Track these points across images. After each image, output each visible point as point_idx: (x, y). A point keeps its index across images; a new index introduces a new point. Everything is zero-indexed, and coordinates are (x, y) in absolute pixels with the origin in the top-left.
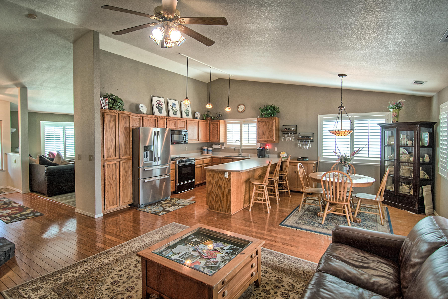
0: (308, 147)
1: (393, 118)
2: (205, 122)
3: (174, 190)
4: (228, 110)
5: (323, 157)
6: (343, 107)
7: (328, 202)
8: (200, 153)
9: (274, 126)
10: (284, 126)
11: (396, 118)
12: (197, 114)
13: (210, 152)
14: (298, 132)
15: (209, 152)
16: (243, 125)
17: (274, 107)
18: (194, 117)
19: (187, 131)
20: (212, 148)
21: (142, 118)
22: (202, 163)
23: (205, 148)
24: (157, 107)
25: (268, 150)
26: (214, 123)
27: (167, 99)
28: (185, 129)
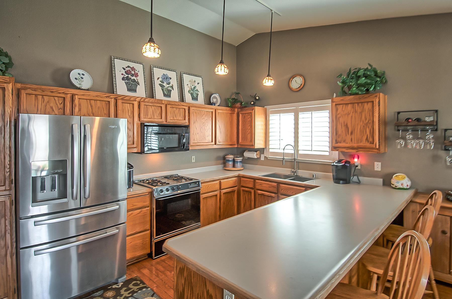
2: (230, 112)
3: (149, 251)
4: (268, 83)
8: (221, 166)
9: (376, 115)
10: (399, 113)
12: (215, 98)
13: (239, 165)
14: (442, 126)
15: (236, 165)
16: (301, 115)
17: (375, 71)
18: (209, 103)
19: (187, 127)
20: (242, 158)
21: (73, 96)
22: (219, 189)
23: (231, 157)
24: (123, 79)
25: (357, 166)
26: (246, 113)
27: (151, 66)
28: (186, 122)
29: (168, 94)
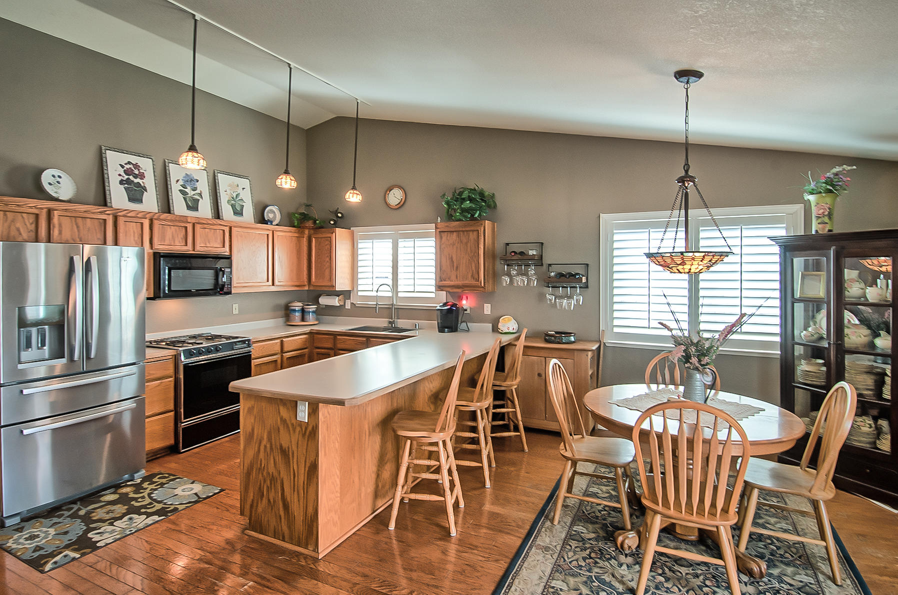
0: (573, 302)
1: (819, 221)
2: (296, 235)
3: (171, 442)
4: (353, 198)
5: (616, 330)
6: (692, 179)
7: (656, 512)
8: (281, 320)
9: (482, 246)
10: (508, 244)
11: (826, 219)
12: (272, 212)
13: (311, 319)
14: (547, 260)
15: (307, 317)
16: (402, 243)
17: (482, 194)
18: (262, 220)
19: (229, 258)
20: (316, 306)
21: (50, 212)
22: (280, 351)
23: (297, 305)
24: (121, 182)
25: (466, 310)
26: (322, 238)
27: (165, 161)
28: (225, 251)
29: (193, 205)
